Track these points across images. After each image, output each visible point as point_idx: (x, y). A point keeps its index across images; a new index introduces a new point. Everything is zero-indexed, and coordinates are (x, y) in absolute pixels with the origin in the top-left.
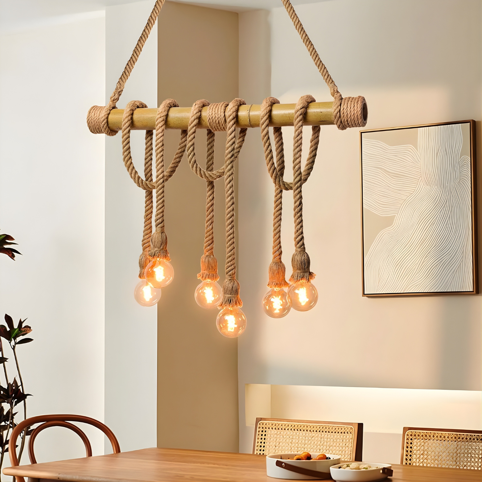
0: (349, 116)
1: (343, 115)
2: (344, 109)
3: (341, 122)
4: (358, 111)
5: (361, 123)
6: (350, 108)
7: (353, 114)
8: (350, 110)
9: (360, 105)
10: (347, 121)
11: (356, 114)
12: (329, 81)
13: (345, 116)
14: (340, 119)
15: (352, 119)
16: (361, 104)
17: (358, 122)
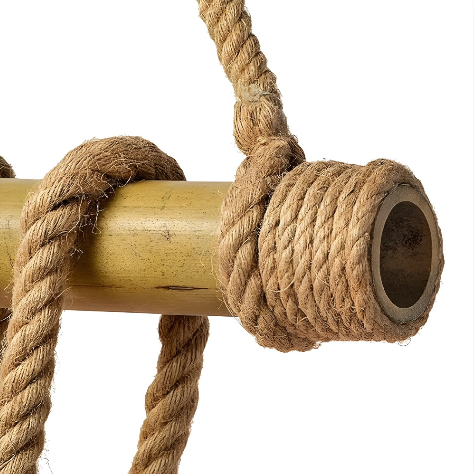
0: (299, 269)
1: (269, 261)
2: (277, 224)
3: (262, 299)
4: (349, 242)
5: (363, 312)
6: (308, 219)
7: (318, 256)
8: (307, 234)
9: (364, 209)
10: (292, 294)
11: (338, 261)
12: (243, 70)
13: (281, 266)
14: (253, 282)
15: (316, 284)
16: (368, 206)
17: (347, 304)
